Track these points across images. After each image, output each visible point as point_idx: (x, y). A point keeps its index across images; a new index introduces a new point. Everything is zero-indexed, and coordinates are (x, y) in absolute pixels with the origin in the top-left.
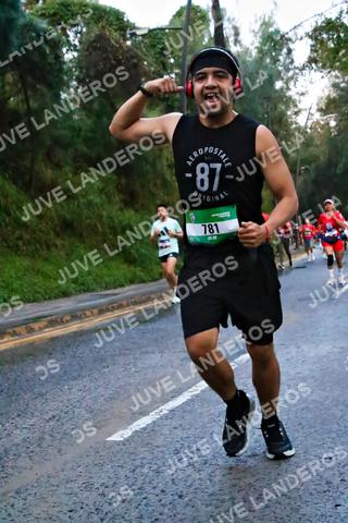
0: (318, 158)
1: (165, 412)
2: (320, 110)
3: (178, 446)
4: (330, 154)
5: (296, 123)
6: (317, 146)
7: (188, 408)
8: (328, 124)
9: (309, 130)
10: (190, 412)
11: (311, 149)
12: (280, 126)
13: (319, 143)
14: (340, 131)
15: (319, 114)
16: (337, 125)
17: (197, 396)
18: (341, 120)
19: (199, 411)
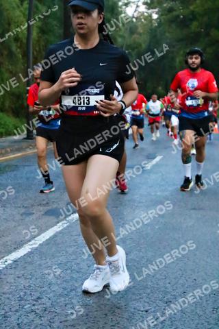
0: (141, 45)
1: (9, 262)
2: (145, 3)
3: (22, 294)
4: (150, 42)
5: (125, 13)
6: (140, 34)
7: (29, 260)
8: (150, 16)
9: (134, 20)
10: (30, 263)
11: (135, 36)
12: (112, 15)
13: (142, 31)
14: (160, 24)
15: (144, 6)
16: (158, 18)
17: (36, 249)
18: (162, 15)
19: (38, 262)
